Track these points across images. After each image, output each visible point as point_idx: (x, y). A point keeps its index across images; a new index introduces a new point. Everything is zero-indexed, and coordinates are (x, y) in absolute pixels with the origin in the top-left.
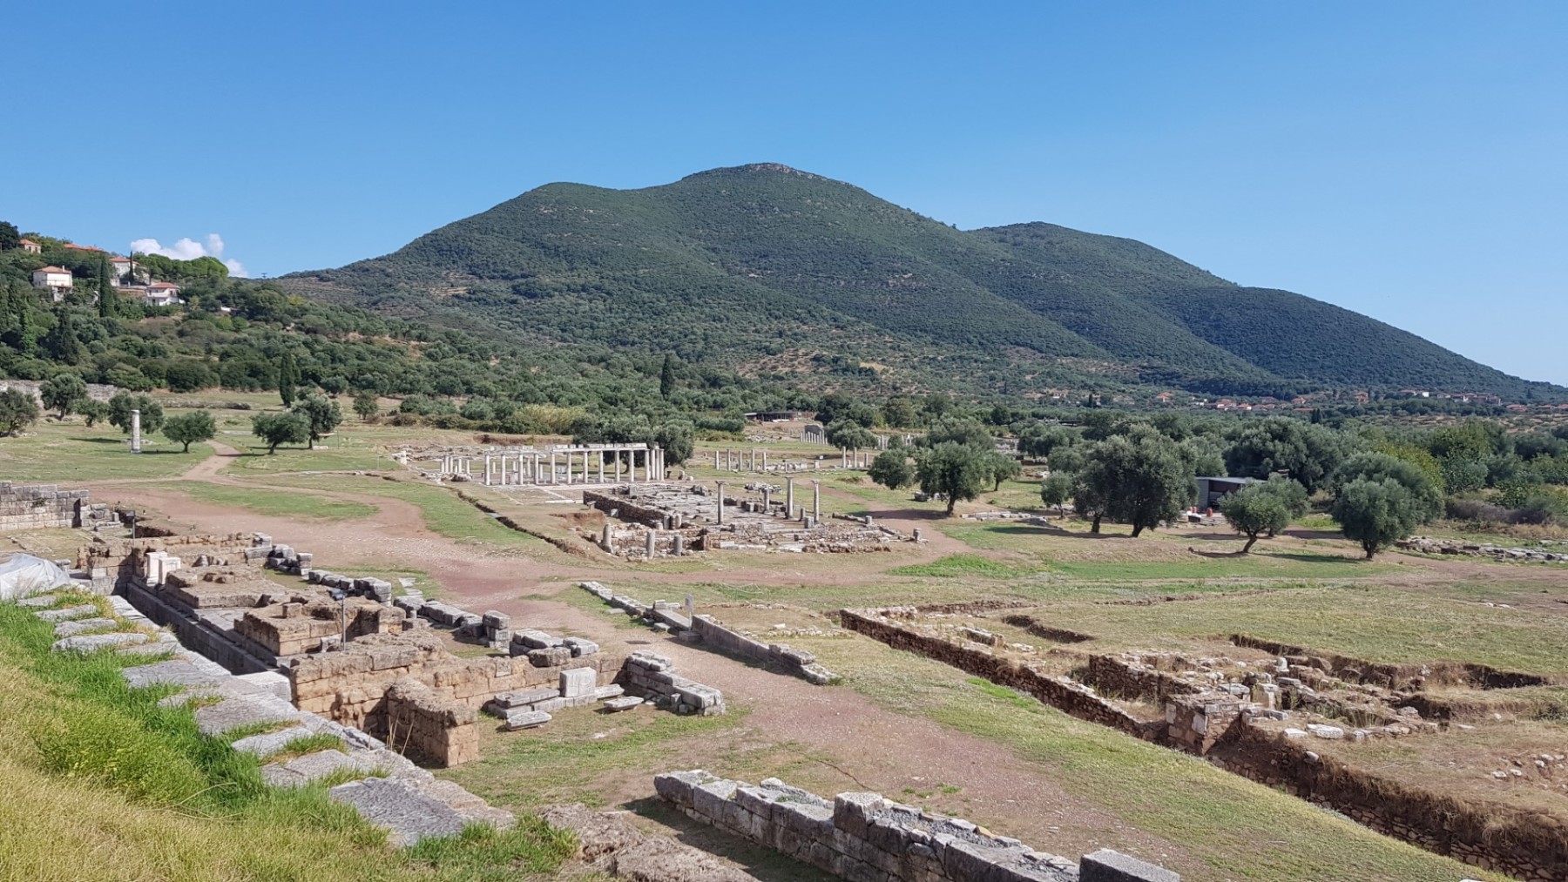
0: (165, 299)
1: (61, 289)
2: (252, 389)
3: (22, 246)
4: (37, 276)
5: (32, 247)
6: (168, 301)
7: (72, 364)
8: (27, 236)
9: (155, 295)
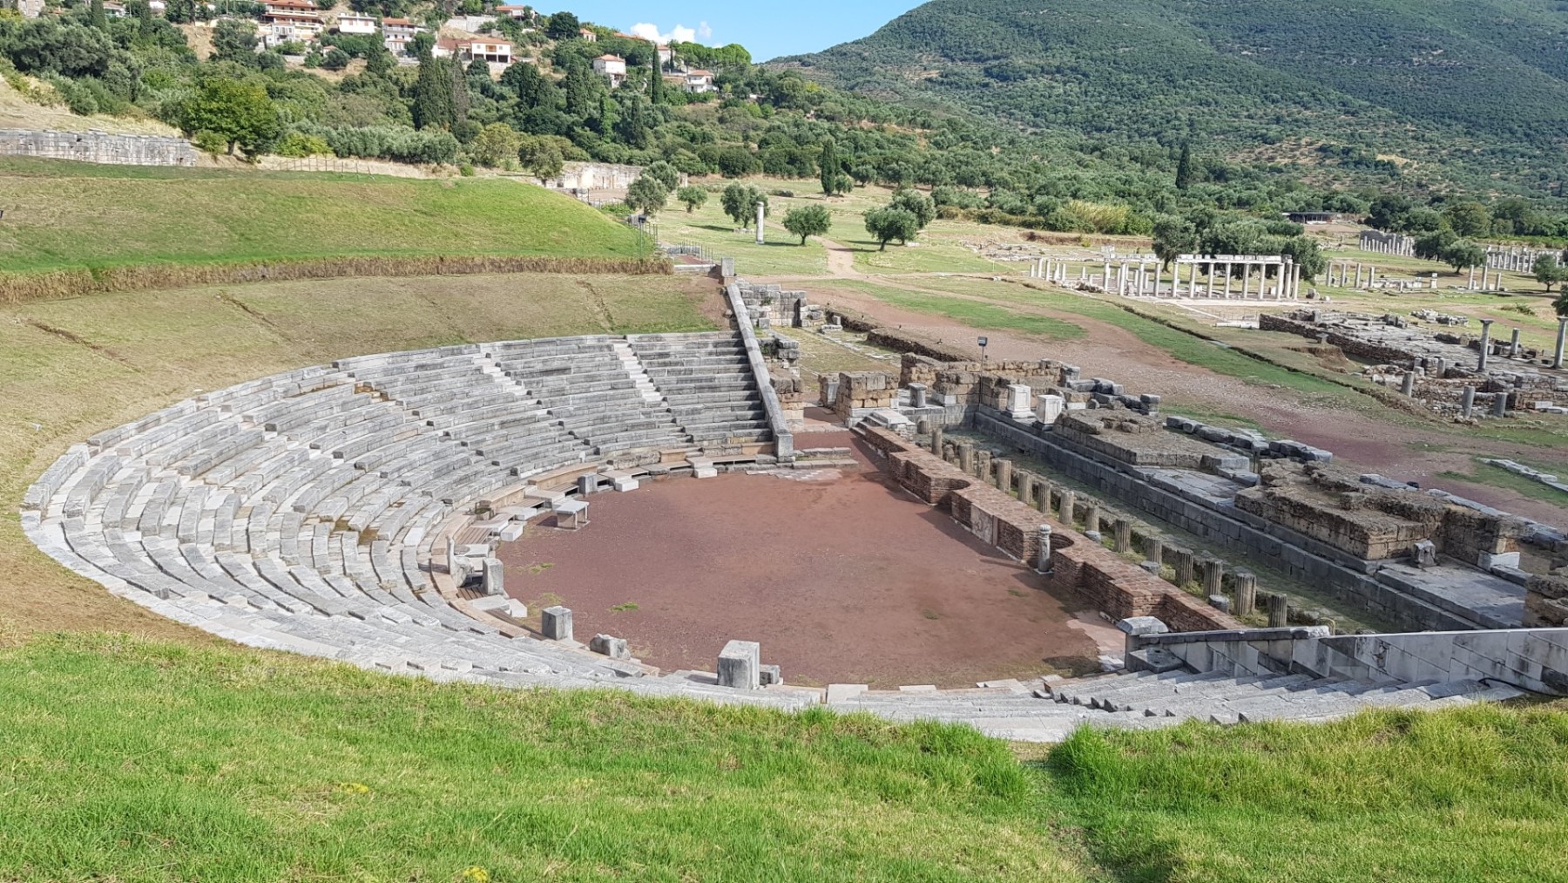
0: (702, 86)
1: (617, 76)
2: (790, 176)
3: (581, 35)
4: (597, 64)
5: (589, 36)
6: (705, 88)
7: (642, 149)
8: (585, 25)
9: (694, 82)
